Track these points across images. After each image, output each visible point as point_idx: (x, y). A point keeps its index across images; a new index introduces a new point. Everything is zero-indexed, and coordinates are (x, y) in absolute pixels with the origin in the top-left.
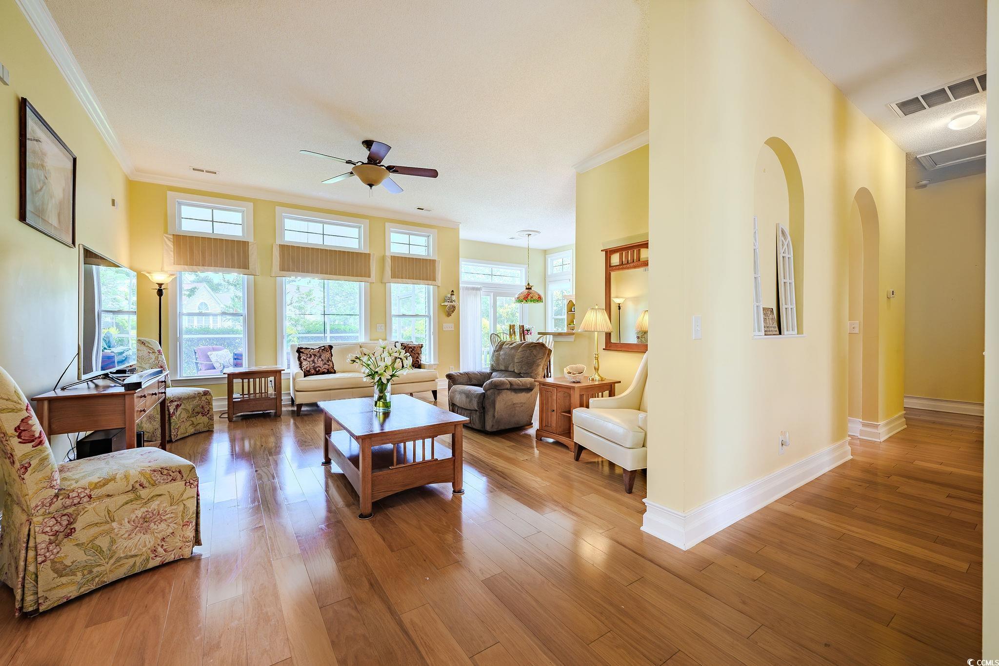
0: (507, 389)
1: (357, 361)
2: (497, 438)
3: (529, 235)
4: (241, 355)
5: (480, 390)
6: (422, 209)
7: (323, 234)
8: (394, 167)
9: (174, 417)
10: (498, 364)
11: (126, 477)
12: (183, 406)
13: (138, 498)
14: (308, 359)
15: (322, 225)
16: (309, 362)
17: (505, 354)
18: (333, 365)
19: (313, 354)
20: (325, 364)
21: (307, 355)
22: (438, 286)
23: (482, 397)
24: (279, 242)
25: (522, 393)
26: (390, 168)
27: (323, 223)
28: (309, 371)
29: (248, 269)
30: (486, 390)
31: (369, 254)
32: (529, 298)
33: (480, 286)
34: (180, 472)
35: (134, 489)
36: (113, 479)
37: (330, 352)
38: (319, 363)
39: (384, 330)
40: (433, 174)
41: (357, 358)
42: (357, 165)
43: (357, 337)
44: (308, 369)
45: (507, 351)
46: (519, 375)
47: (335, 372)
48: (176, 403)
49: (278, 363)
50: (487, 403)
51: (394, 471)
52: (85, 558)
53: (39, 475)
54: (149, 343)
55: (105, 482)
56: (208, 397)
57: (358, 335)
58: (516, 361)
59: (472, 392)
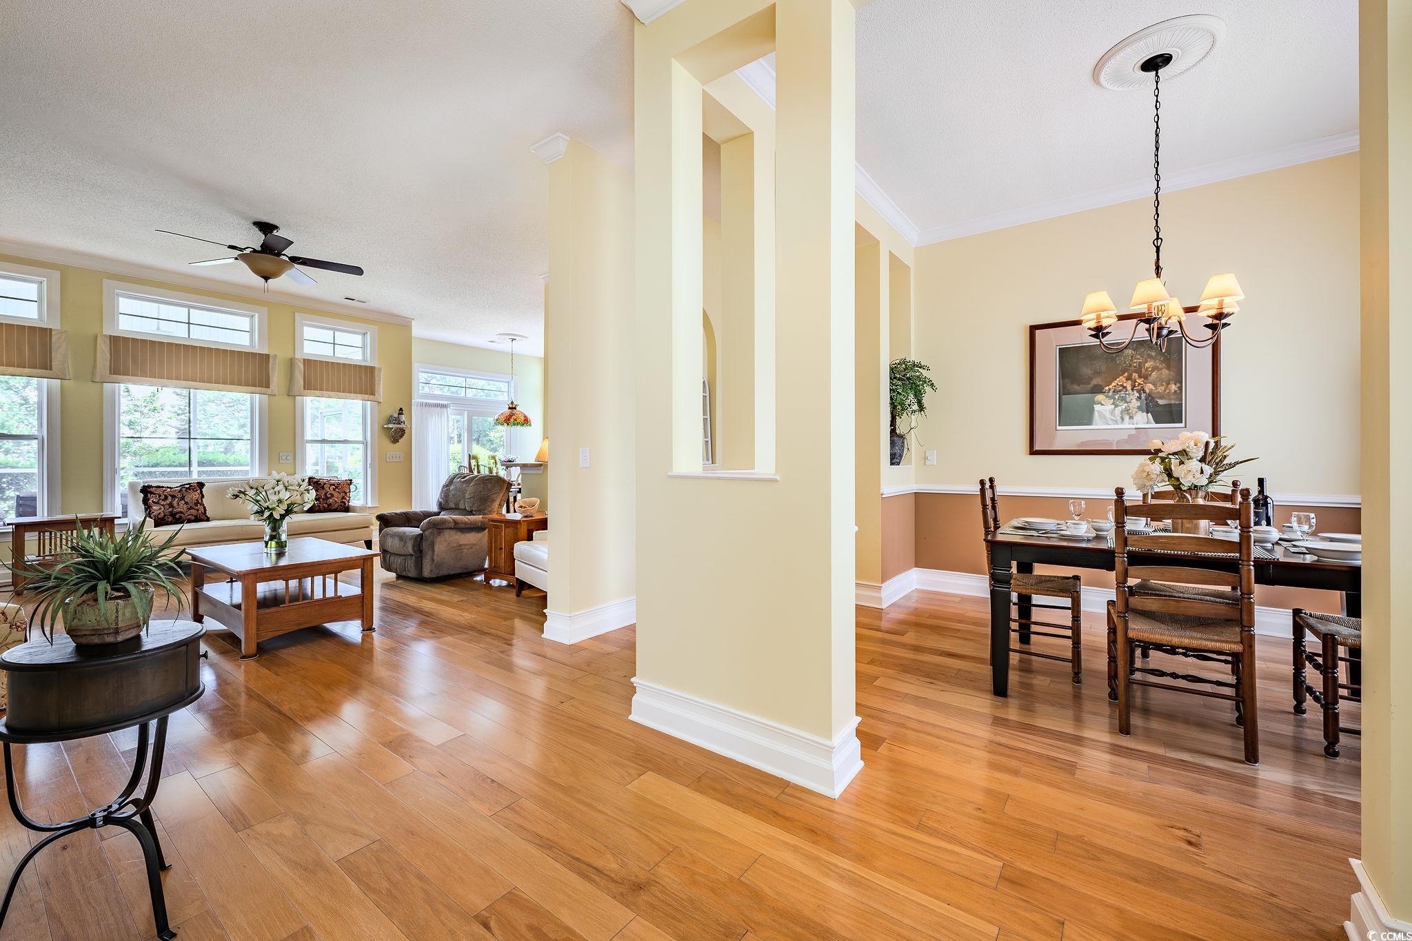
0: (451, 528)
1: (242, 495)
2: (437, 585)
3: (513, 340)
4: (34, 499)
5: (417, 531)
6: (353, 300)
7: (189, 323)
8: (301, 258)
10: (447, 502)
14: (162, 503)
15: (187, 309)
16: (163, 505)
17: (456, 489)
18: (205, 510)
19: (170, 495)
20: (191, 508)
21: (160, 496)
22: (379, 403)
23: (418, 539)
24: (108, 331)
25: (470, 532)
26: (294, 260)
27: (189, 307)
28: (163, 519)
29: (51, 369)
30: (424, 531)
31: (268, 356)
32: (512, 420)
33: (446, 403)
37: (199, 491)
38: (182, 507)
39: (291, 461)
40: (357, 271)
41: (240, 492)
42: (245, 252)
43: (247, 472)
44: (160, 516)
45: (459, 485)
46: (471, 513)
47: (208, 520)
49: (105, 509)
50: (425, 546)
51: (286, 609)
57: (248, 468)
58: (467, 496)
59: (407, 534)
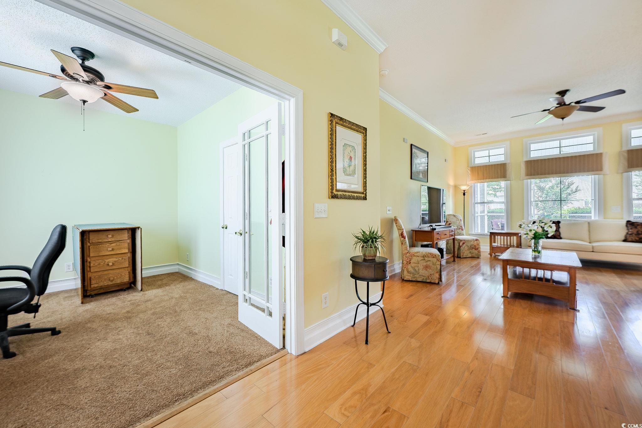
4: (504, 224)
7: (560, 147)
9: (462, 248)
11: (422, 253)
12: (466, 244)
13: (425, 260)
18: (560, 234)
24: (525, 159)
27: (560, 139)
29: (507, 178)
31: (601, 153)
34: (435, 255)
35: (423, 257)
36: (419, 252)
43: (590, 217)
47: (561, 238)
48: (463, 242)
52: (413, 271)
53: (405, 246)
54: (457, 216)
55: (417, 252)
56: (478, 242)
